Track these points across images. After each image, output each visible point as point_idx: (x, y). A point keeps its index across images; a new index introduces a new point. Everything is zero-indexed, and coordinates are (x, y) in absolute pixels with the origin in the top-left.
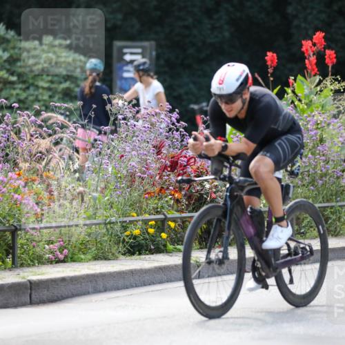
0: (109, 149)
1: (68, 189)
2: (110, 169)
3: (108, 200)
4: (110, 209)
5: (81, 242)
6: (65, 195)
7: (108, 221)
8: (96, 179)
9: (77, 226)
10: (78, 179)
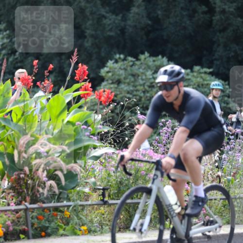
0: (239, 146)
1: (209, 173)
2: (240, 160)
3: (238, 182)
4: (239, 189)
5: (218, 211)
6: (208, 178)
7: (238, 196)
8: (230, 167)
9: (215, 199)
10: (217, 167)
